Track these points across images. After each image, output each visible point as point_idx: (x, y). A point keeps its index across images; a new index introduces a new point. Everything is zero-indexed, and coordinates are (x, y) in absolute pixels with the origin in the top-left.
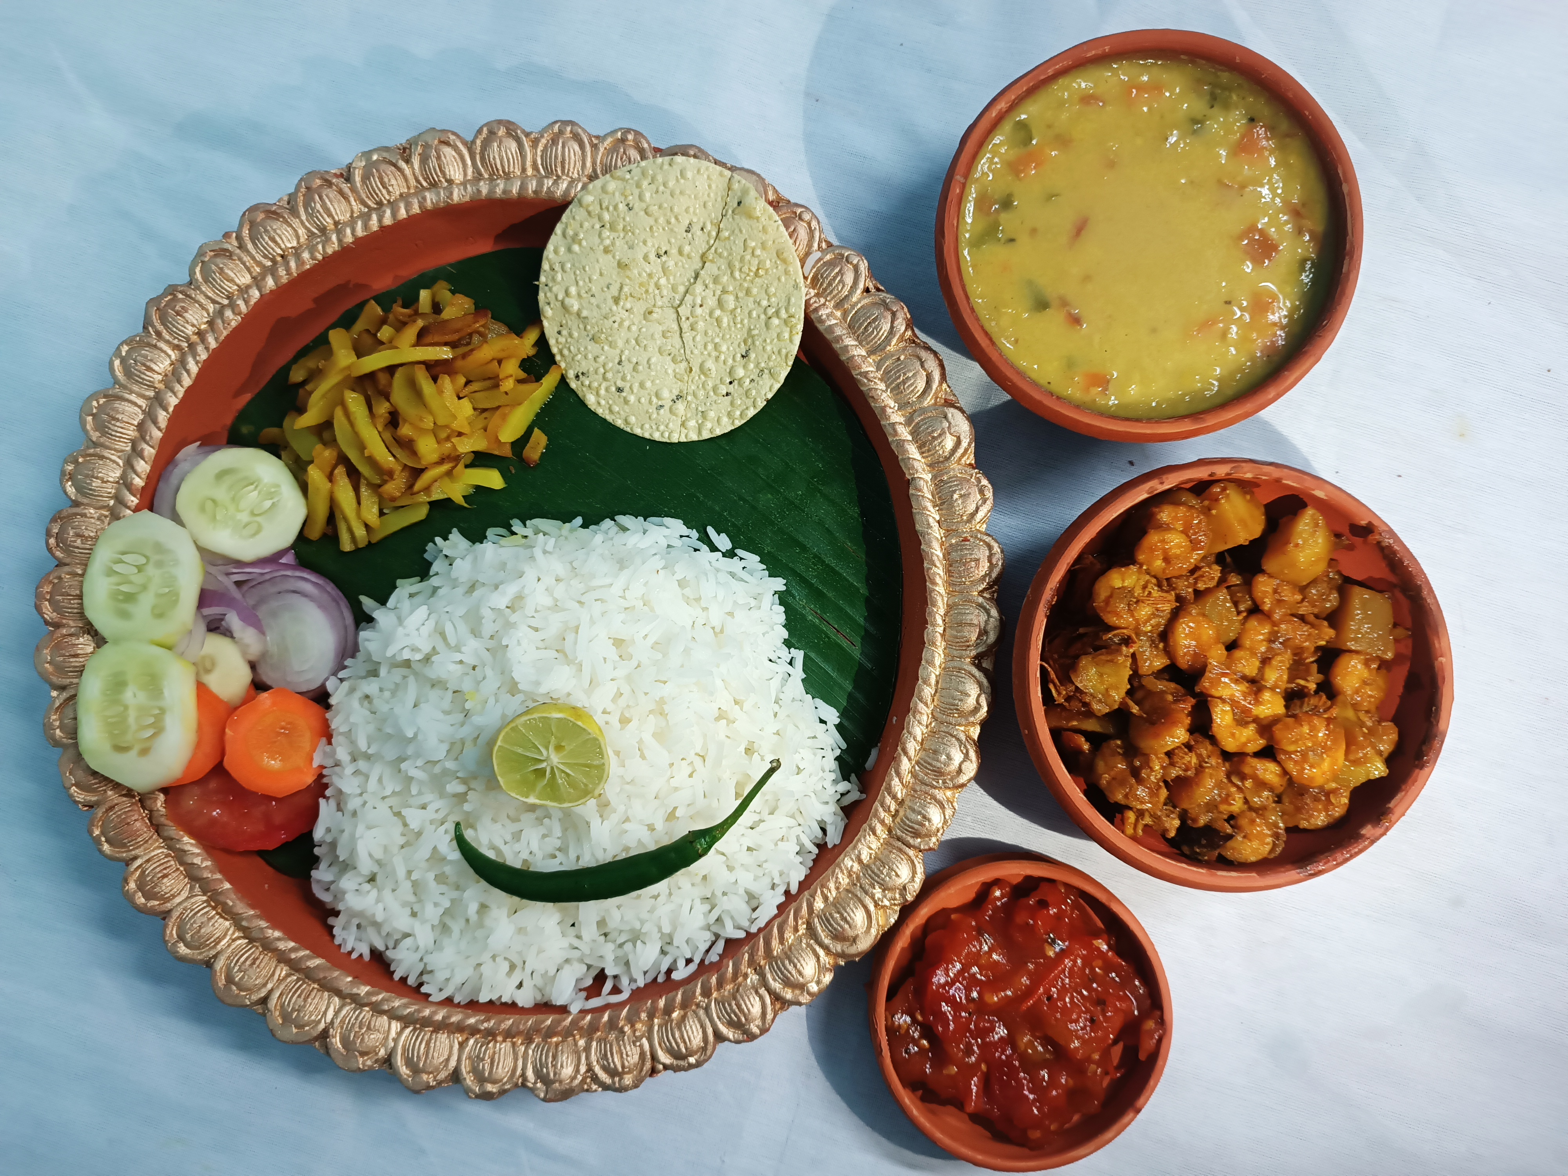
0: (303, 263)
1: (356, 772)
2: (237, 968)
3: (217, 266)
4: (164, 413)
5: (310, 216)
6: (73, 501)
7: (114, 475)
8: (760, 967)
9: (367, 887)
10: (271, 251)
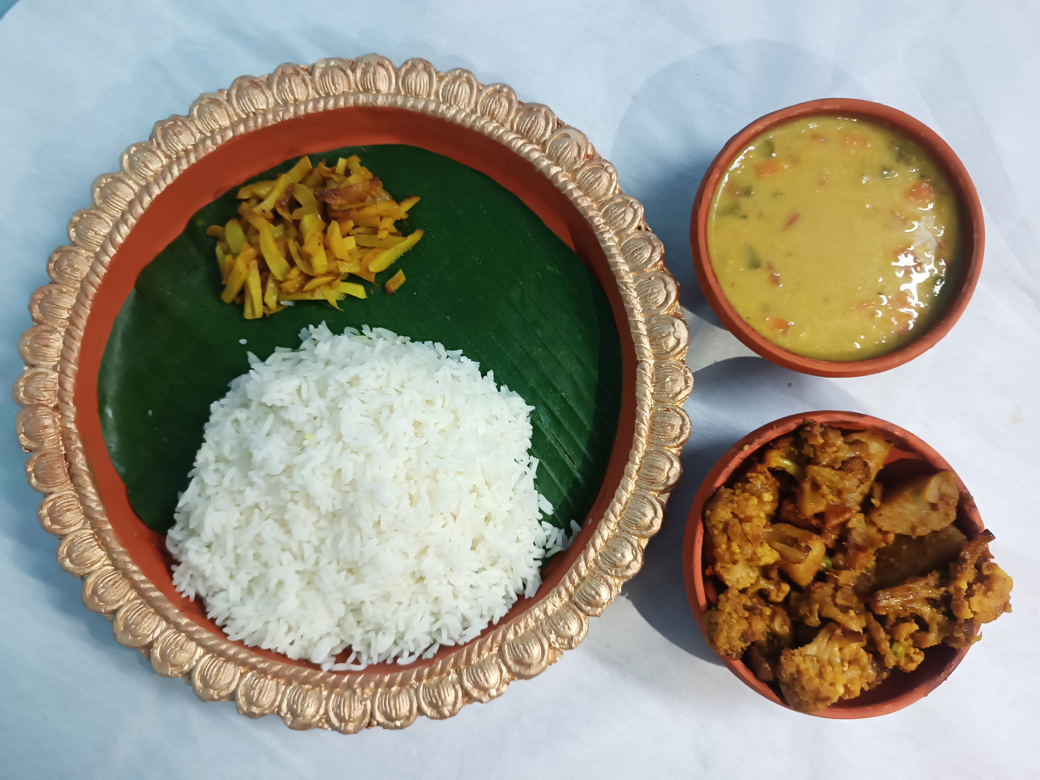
0: (267, 121)
1: (216, 470)
2: (102, 585)
3: (209, 109)
4: (149, 198)
5: (279, 91)
6: (73, 242)
7: (104, 231)
8: (460, 669)
9: (206, 550)
10: (248, 108)
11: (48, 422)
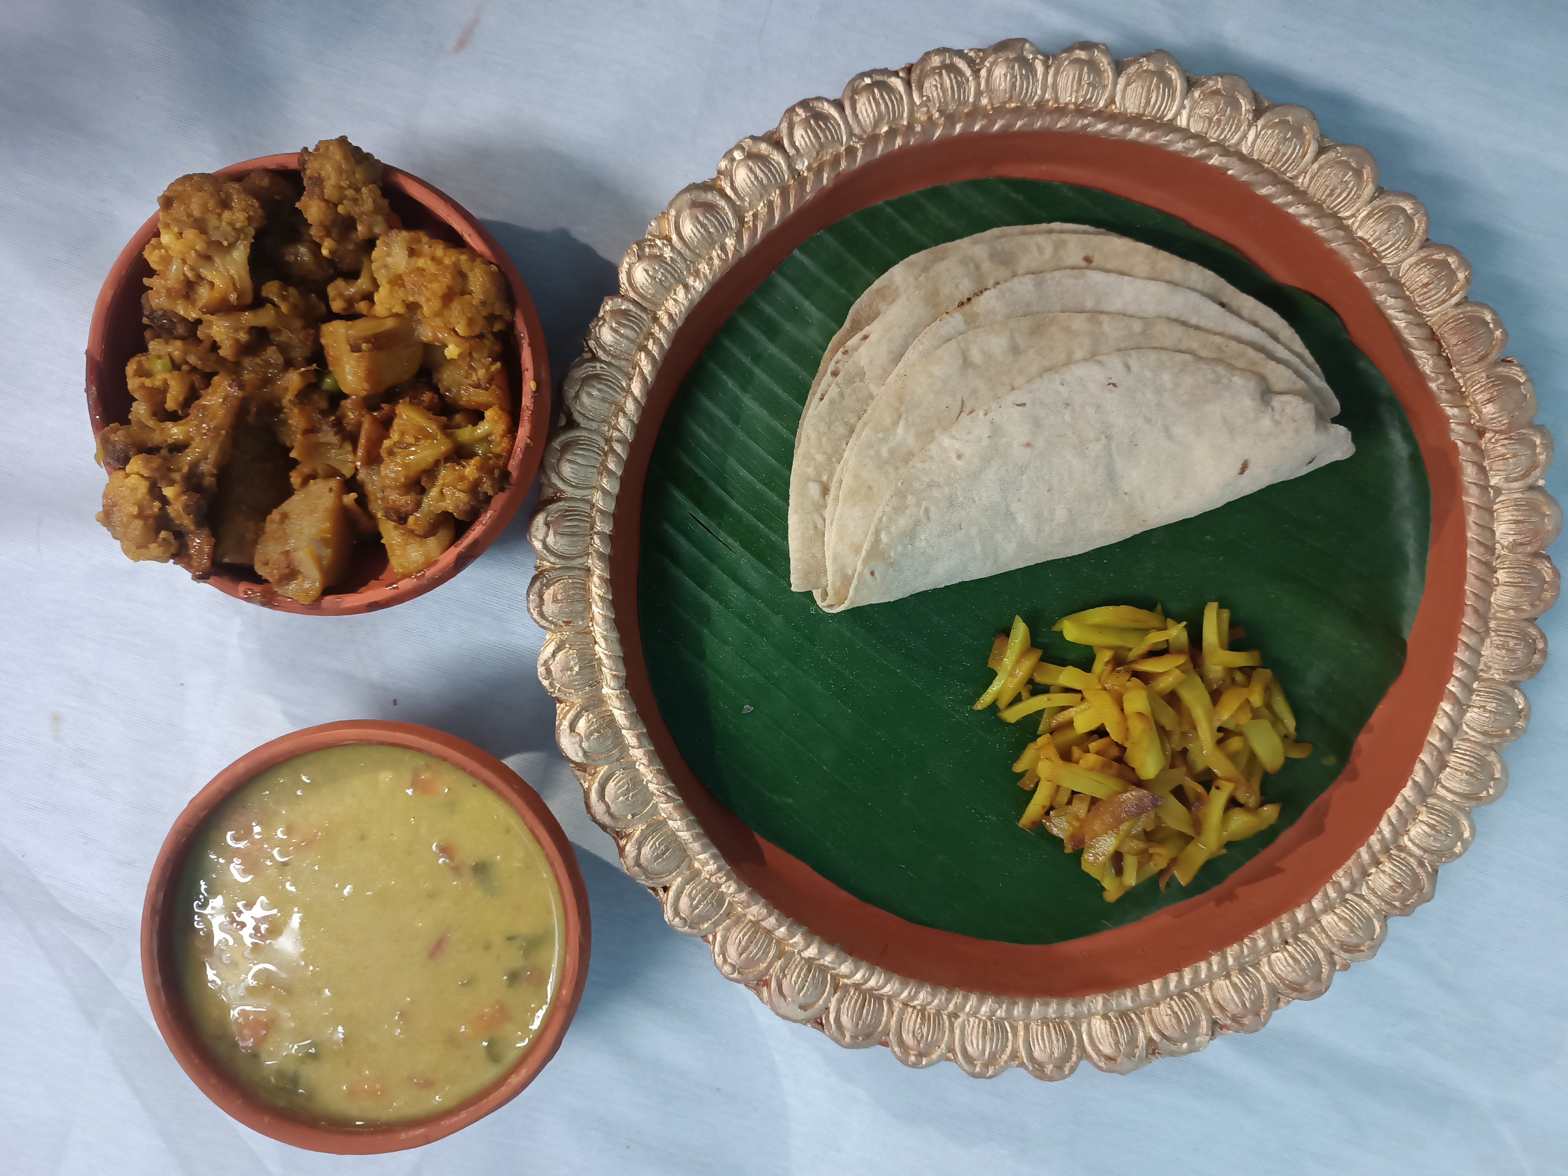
0: (1264, 935)
2: (1350, 186)
3: (1357, 935)
4: (1416, 779)
5: (1256, 985)
6: (1517, 688)
7: (1473, 714)
8: (793, 178)
10: (1298, 949)
11: (1489, 409)
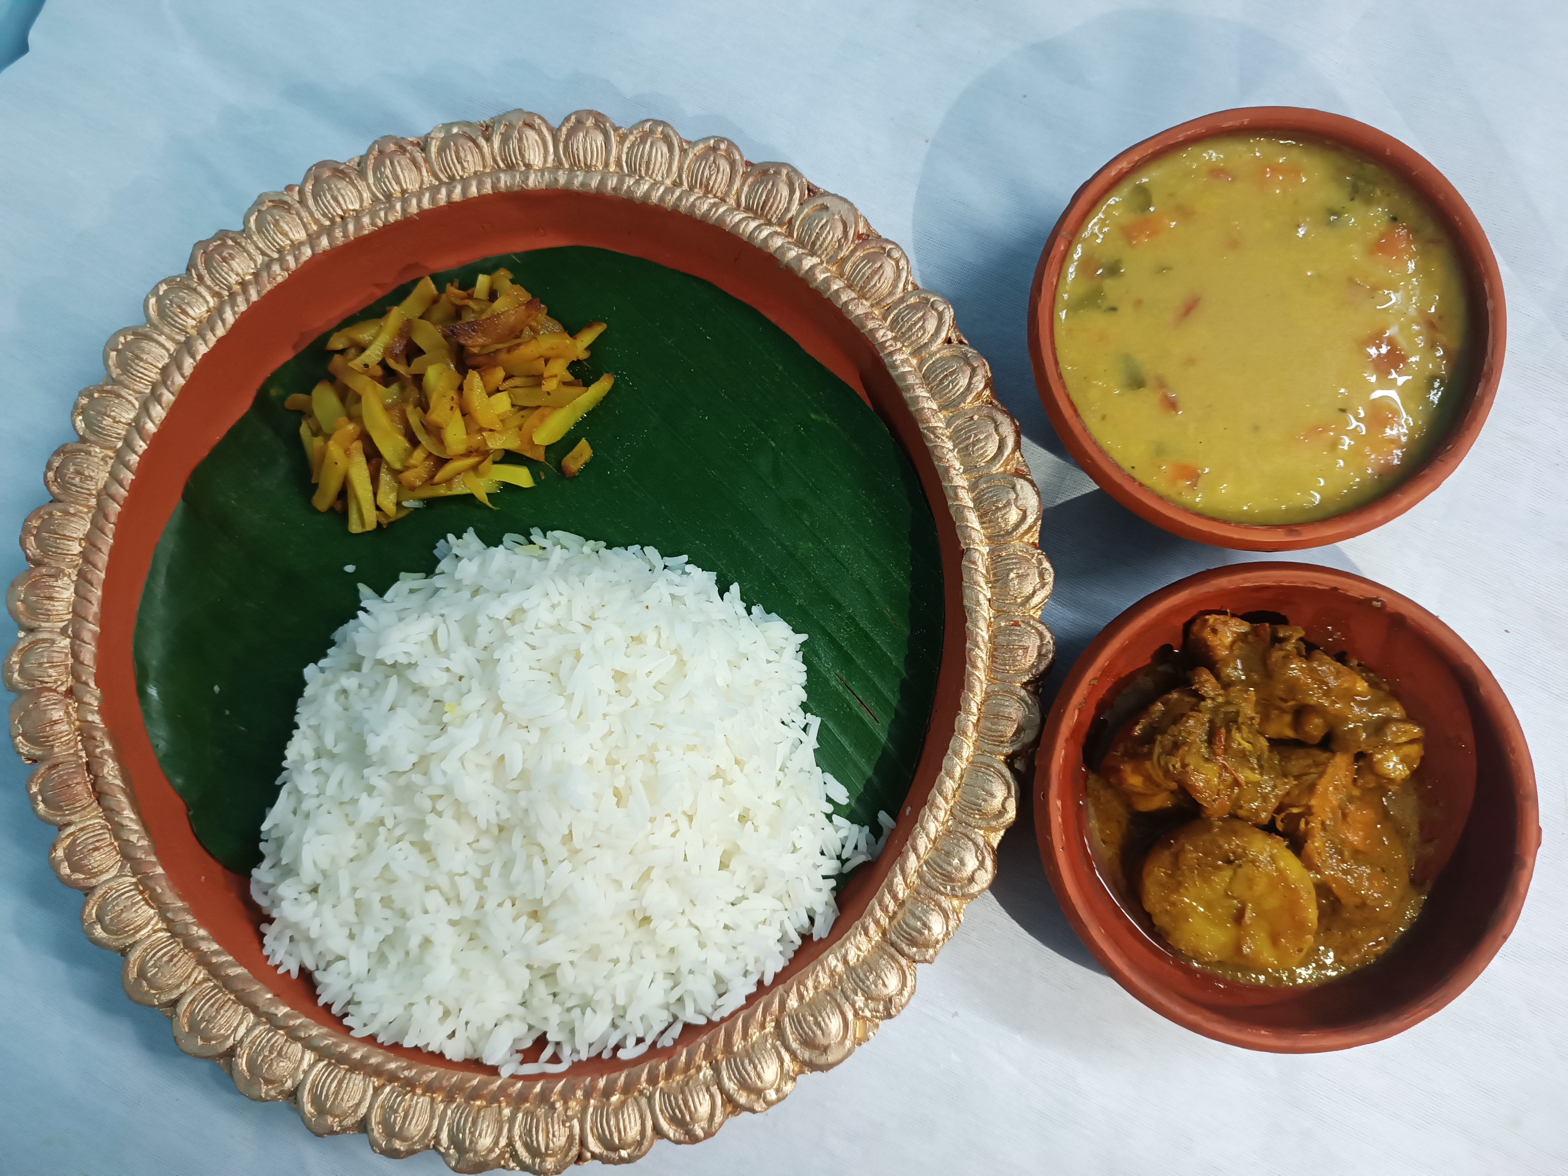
0: (362, 227)
1: (317, 771)
2: (152, 962)
3: (273, 217)
4: (191, 361)
5: (378, 180)
6: (81, 436)
7: (127, 416)
8: (717, 1061)
9: (307, 897)
10: (332, 211)
11: (57, 714)
